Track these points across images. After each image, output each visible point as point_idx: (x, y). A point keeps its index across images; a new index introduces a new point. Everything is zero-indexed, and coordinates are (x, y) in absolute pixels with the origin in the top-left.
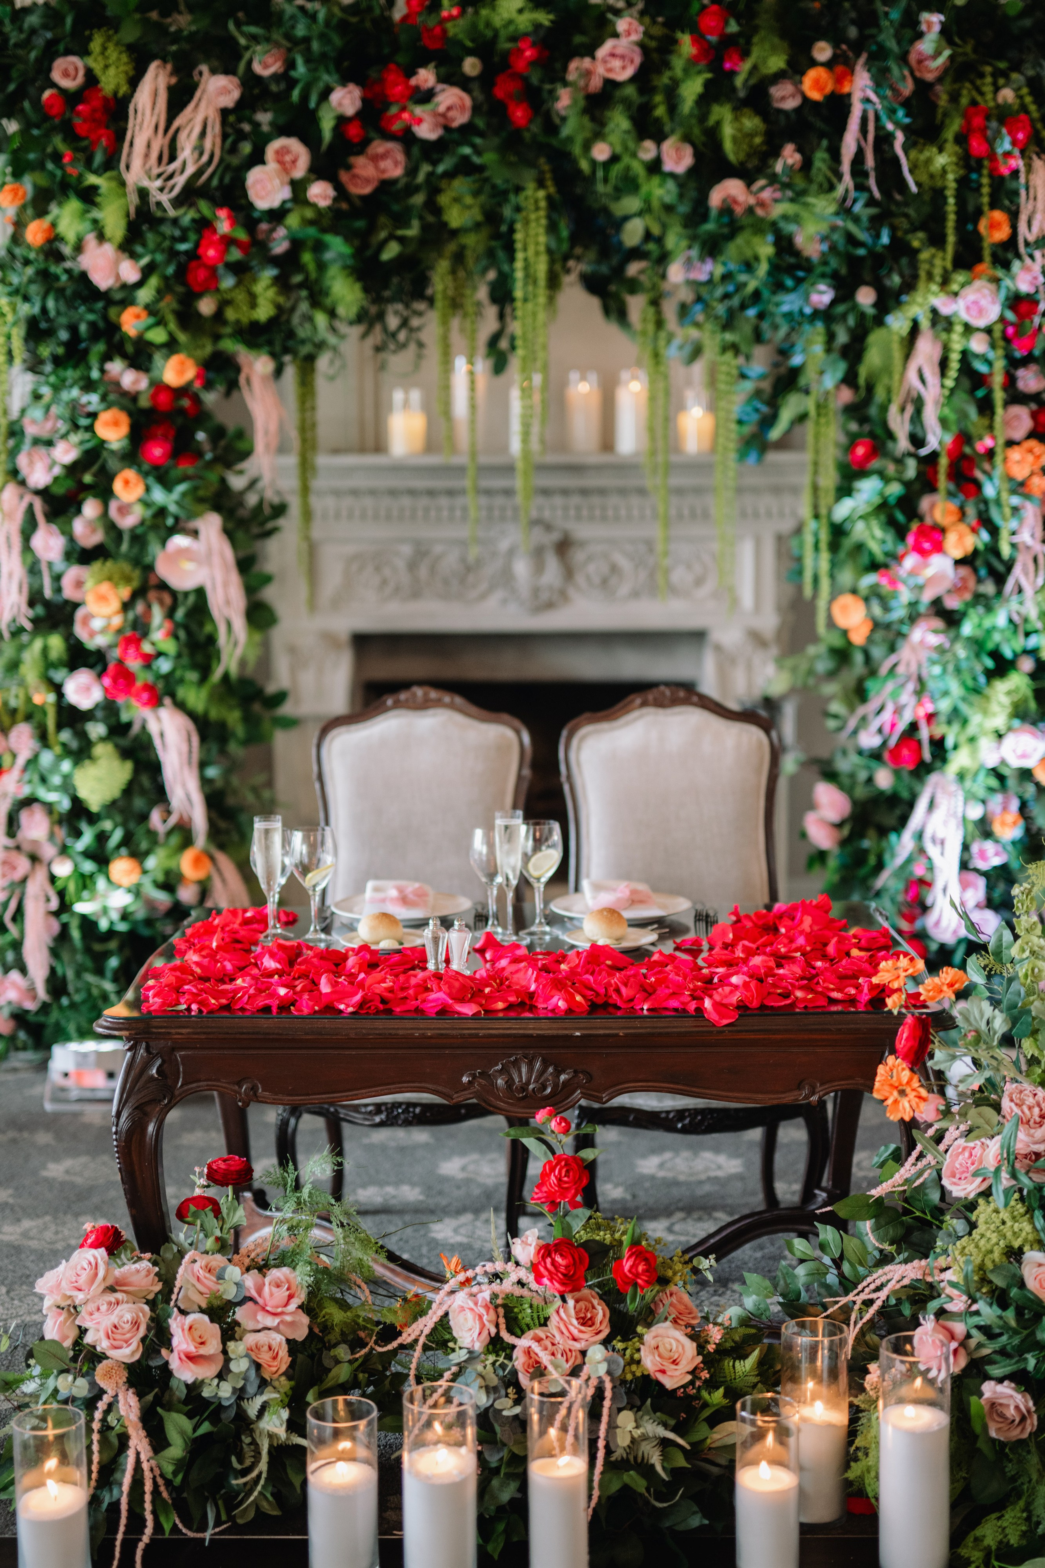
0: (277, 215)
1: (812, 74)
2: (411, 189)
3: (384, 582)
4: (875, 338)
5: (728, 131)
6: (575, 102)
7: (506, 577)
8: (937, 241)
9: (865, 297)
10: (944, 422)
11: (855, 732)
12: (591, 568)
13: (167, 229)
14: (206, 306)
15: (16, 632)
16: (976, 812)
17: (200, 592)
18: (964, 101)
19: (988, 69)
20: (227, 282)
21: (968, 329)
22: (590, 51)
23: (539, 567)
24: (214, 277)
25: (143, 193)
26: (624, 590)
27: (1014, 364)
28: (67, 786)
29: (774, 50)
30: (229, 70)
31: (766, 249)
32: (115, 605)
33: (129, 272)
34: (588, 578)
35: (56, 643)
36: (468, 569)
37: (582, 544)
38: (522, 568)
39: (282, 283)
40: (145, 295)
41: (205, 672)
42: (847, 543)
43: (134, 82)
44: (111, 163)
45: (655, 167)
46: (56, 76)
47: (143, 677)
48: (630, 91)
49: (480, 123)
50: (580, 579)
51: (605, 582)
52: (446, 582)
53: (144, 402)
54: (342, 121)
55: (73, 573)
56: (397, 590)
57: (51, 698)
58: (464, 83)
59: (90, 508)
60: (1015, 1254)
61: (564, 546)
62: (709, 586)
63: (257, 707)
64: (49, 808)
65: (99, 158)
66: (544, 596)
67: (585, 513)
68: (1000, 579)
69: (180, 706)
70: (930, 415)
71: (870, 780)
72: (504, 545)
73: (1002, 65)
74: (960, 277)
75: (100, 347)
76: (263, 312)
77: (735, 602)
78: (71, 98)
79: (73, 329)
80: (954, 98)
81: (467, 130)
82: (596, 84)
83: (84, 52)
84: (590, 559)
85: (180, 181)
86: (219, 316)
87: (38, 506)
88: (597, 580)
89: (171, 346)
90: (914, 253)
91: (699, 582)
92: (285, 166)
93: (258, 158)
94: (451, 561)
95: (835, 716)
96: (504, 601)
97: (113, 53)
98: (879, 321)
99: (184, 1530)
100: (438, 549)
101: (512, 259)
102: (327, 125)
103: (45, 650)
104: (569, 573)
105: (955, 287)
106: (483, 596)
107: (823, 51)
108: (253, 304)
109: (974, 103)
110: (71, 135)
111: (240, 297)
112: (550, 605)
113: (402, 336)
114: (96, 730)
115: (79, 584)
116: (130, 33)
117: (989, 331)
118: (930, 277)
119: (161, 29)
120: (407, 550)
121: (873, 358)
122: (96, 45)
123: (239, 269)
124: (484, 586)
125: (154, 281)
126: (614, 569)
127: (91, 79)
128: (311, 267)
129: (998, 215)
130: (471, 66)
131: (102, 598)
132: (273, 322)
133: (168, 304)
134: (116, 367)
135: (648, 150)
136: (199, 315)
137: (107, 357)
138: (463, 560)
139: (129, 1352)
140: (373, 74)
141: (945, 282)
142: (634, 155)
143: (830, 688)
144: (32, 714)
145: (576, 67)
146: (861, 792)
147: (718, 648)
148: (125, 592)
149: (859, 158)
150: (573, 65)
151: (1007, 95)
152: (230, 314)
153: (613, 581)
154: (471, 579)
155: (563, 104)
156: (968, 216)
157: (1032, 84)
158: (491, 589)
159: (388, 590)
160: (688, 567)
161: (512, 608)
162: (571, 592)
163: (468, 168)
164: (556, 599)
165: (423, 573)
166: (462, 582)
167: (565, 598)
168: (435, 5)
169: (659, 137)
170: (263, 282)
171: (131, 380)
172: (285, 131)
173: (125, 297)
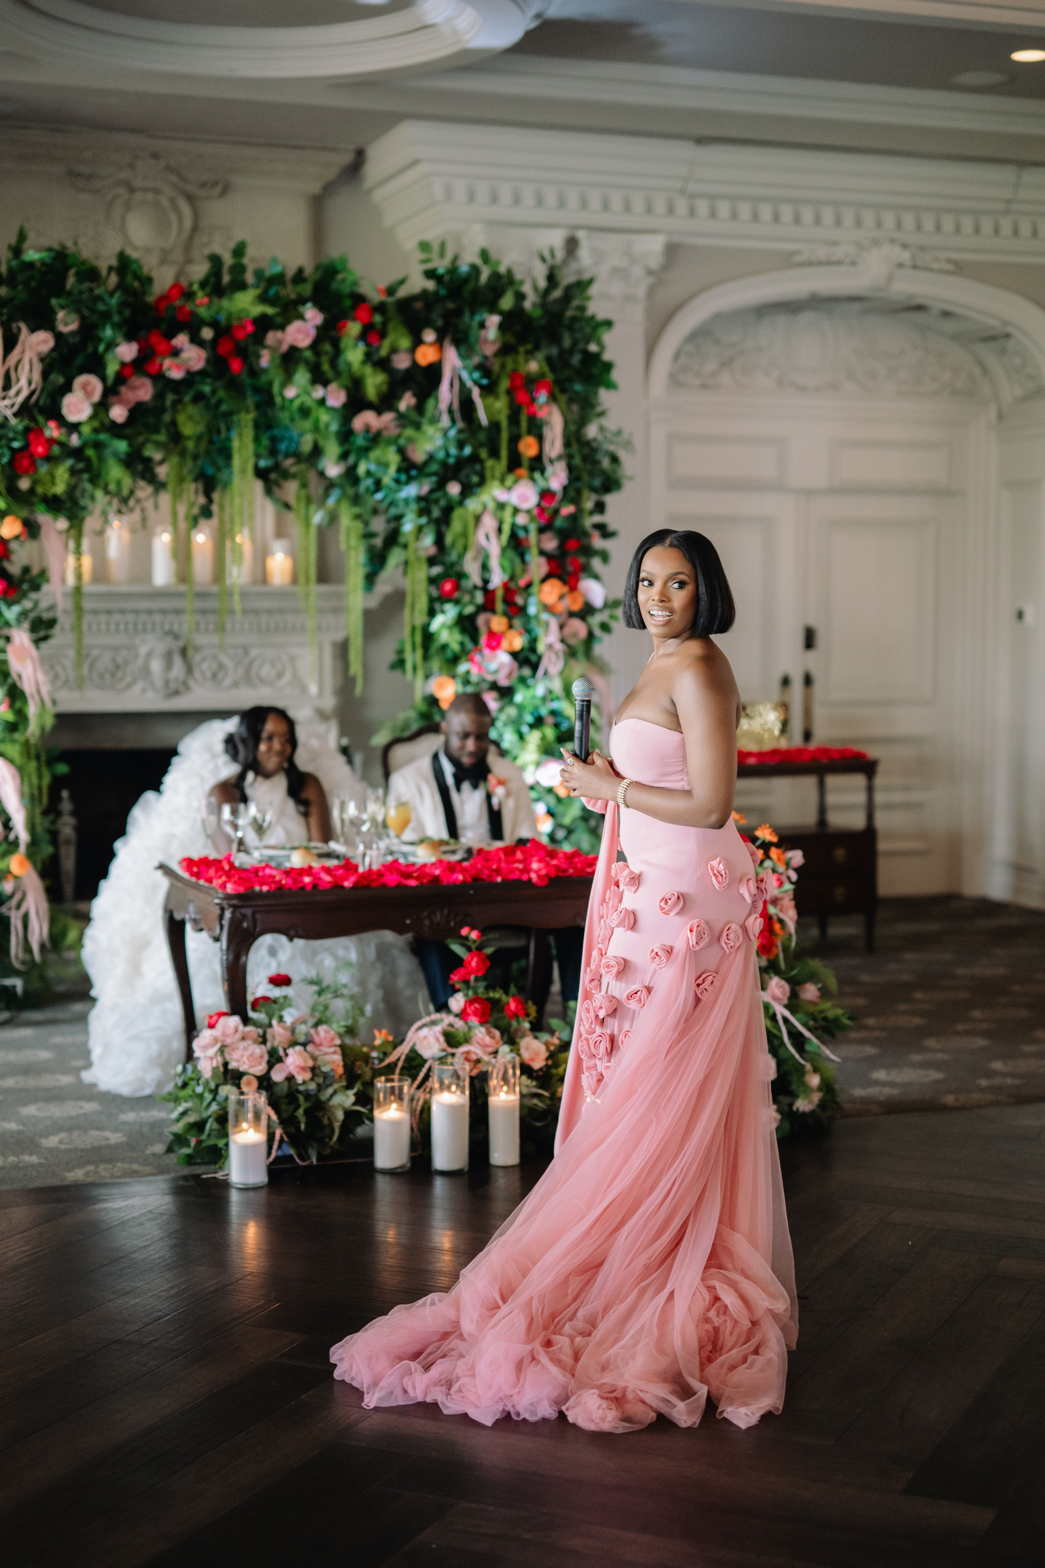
0: (80, 426)
1: (423, 349)
2: (159, 410)
4: (457, 514)
5: (369, 382)
6: (272, 360)
7: (146, 672)
8: (494, 453)
9: (454, 489)
10: (503, 568)
12: (205, 666)
14: (24, 484)
18: (509, 369)
19: (523, 349)
20: (41, 468)
21: (516, 511)
22: (283, 327)
23: (169, 665)
24: (33, 466)
26: (227, 682)
27: (542, 531)
30: (44, 329)
31: (394, 458)
34: (203, 673)
36: (118, 667)
37: (197, 649)
38: (156, 666)
39: (73, 469)
42: (436, 646)
45: (322, 402)
48: (308, 354)
49: (210, 370)
50: (197, 674)
51: (214, 676)
52: (101, 676)
54: (123, 365)
56: (66, 682)
58: (203, 344)
61: (186, 650)
62: (287, 678)
66: (173, 686)
67: (202, 626)
68: (535, 667)
69: (5, 757)
70: (494, 563)
72: (143, 650)
73: (531, 347)
74: (511, 478)
76: (59, 488)
77: (304, 689)
80: (503, 366)
81: (202, 373)
82: (284, 348)
84: (204, 659)
86: (32, 491)
88: (209, 674)
89: (8, 511)
90: (481, 462)
91: (280, 675)
92: (87, 394)
93: (69, 387)
94: (105, 661)
96: (144, 690)
98: (461, 503)
99: (298, 1160)
100: (95, 653)
102: (112, 369)
104: (189, 670)
105: (509, 484)
106: (128, 687)
107: (429, 336)
108: (55, 483)
109: (514, 370)
111: (47, 478)
112: (176, 693)
117: (528, 512)
118: (493, 477)
121: (455, 527)
123: (51, 461)
124: (129, 679)
126: (221, 666)
128: (94, 459)
129: (532, 440)
130: (207, 334)
135: (319, 392)
136: (18, 490)
138: (113, 660)
140: (147, 336)
141: (502, 481)
142: (308, 394)
145: (273, 336)
150: (271, 335)
151: (535, 366)
152: (40, 490)
153: (221, 675)
154: (120, 674)
155: (265, 360)
156: (515, 440)
157: (549, 360)
158: (134, 681)
159: (60, 683)
160: (273, 665)
161: (150, 694)
162: (192, 683)
163: (199, 397)
164: (181, 688)
165: (85, 670)
166: (113, 676)
167: (187, 688)
168: (190, 295)
169: (325, 383)
170: (63, 468)
172: (89, 370)
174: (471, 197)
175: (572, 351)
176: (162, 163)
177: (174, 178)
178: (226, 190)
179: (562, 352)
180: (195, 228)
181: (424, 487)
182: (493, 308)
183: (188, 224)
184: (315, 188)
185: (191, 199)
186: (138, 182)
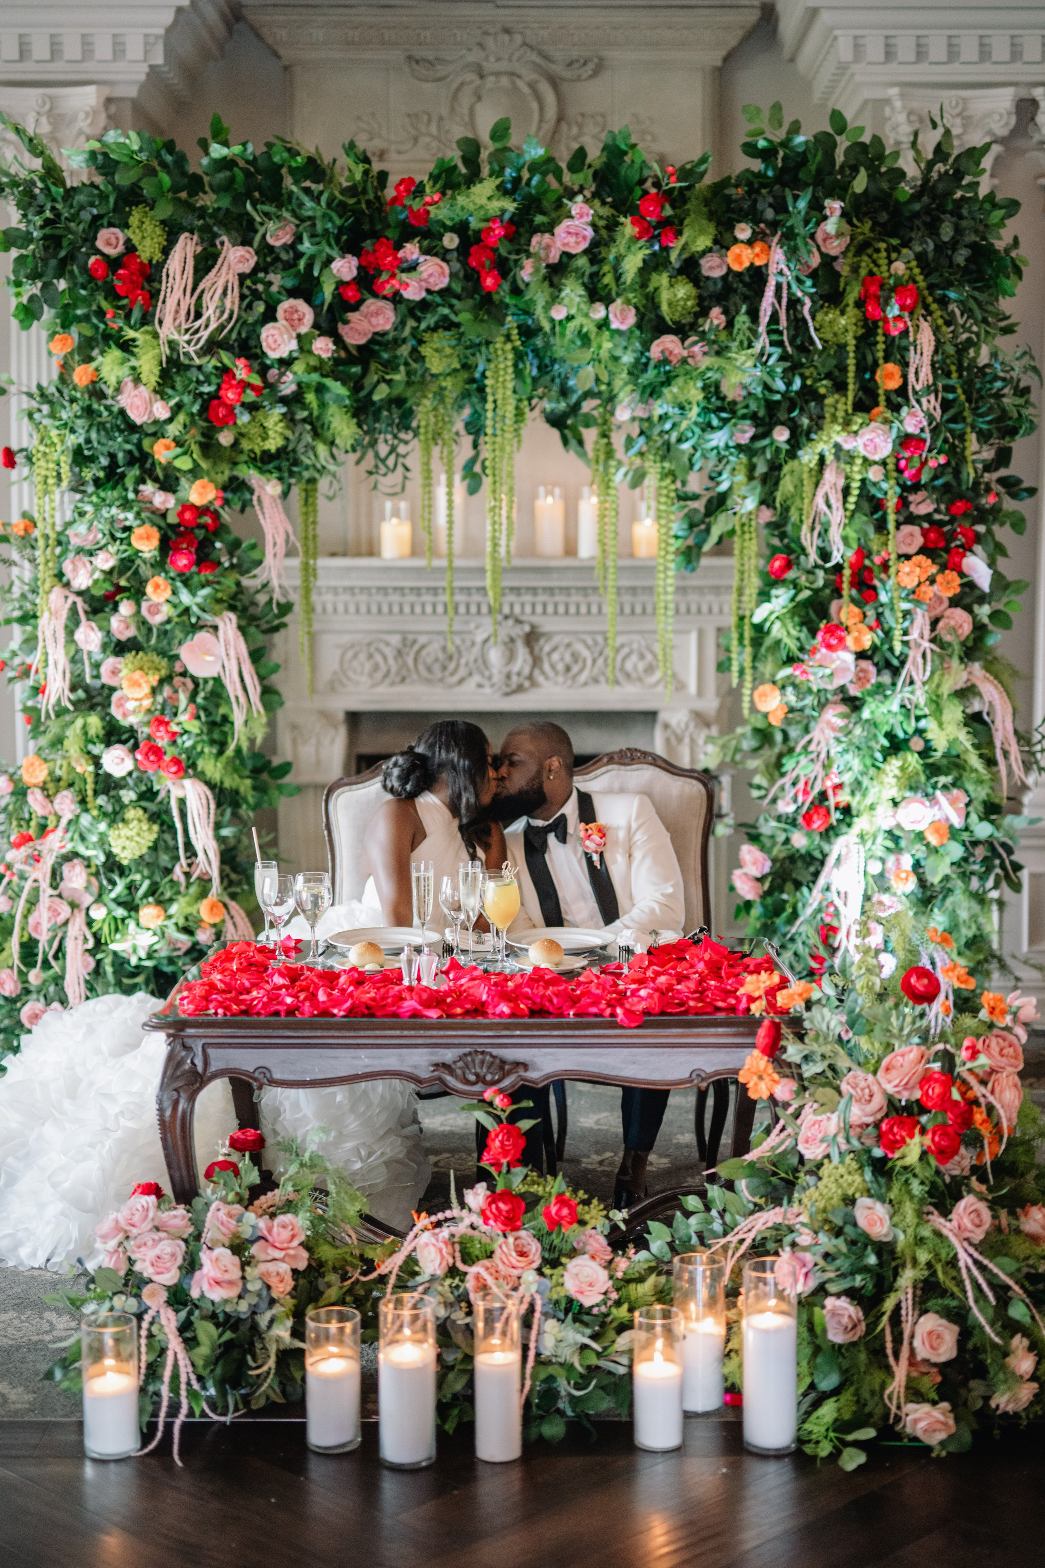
0: (286, 363)
1: (736, 249)
2: (398, 342)
3: (376, 667)
4: (790, 469)
5: (665, 297)
6: (537, 270)
7: (483, 664)
8: (840, 387)
9: (781, 435)
10: (845, 540)
11: (774, 801)
12: (555, 656)
13: (194, 374)
14: (225, 438)
15: (60, 712)
16: (875, 868)
17: (217, 680)
18: (863, 272)
19: (882, 246)
20: (244, 418)
21: (867, 462)
22: (549, 228)
23: (511, 657)
24: (231, 416)
25: (172, 345)
26: (583, 677)
27: (907, 490)
28: (103, 844)
29: (702, 232)
30: (246, 242)
31: (695, 393)
32: (146, 690)
33: (161, 411)
34: (553, 667)
35: (95, 722)
36: (450, 657)
37: (549, 636)
38: (495, 656)
39: (289, 419)
40: (173, 429)
41: (222, 746)
42: (768, 642)
43: (166, 252)
44: (146, 319)
45: (604, 324)
46: (100, 244)
47: (170, 752)
48: (582, 262)
49: (457, 287)
50: (546, 667)
51: (568, 669)
52: (429, 669)
53: (172, 519)
54: (341, 285)
55: (110, 662)
56: (387, 675)
57: (91, 768)
58: (444, 255)
59: (126, 608)
60: (850, 1201)
61: (532, 638)
62: (659, 672)
63: (265, 776)
64: (88, 862)
65: (136, 314)
66: (515, 681)
67: (551, 608)
68: (896, 672)
69: (200, 776)
70: (835, 534)
71: (787, 841)
72: (479, 638)
73: (895, 242)
74: (858, 419)
75: (135, 472)
76: (273, 444)
77: (681, 686)
78: (113, 264)
79: (112, 456)
80: (855, 269)
81: (445, 293)
82: (554, 257)
83: (126, 226)
84: (555, 649)
85: (205, 334)
86: (236, 446)
87: (81, 605)
88: (560, 667)
89: (195, 473)
90: (820, 398)
91: (650, 670)
92: (292, 322)
93: (270, 316)
94: (434, 650)
95: (759, 787)
96: (480, 686)
97: (148, 226)
98: (792, 454)
99: (211, 1414)
101: (484, 400)
102: (328, 290)
103: (85, 728)
104: (536, 661)
105: (855, 428)
106: (462, 681)
107: (743, 232)
108: (265, 435)
109: (871, 273)
110: (112, 294)
111: (255, 431)
112: (520, 689)
113: (391, 462)
114: (128, 796)
115: (115, 672)
116: (164, 210)
117: (884, 463)
118: (835, 418)
119: (190, 207)
120: (395, 640)
121: (787, 485)
122: (134, 220)
123: (252, 408)
124: (462, 672)
125: (181, 418)
126: (575, 657)
127: (131, 248)
128: (314, 405)
129: (891, 367)
130: (451, 241)
131: (136, 684)
132: (282, 452)
133: (193, 437)
134: (148, 488)
135: (599, 312)
136: (219, 445)
137: (141, 481)
138: (444, 649)
139: (171, 1277)
140: (368, 245)
141: (847, 423)
142: (586, 315)
143: (753, 764)
144: (74, 782)
145: (537, 241)
146: (778, 851)
147: (666, 726)
148: (154, 679)
149: (774, 318)
150: (535, 239)
151: (899, 267)
152: (245, 445)
153: (575, 669)
154: (452, 666)
155: (527, 272)
156: (867, 367)
157: (920, 258)
158: (470, 674)
159: (379, 675)
160: (642, 657)
161: (487, 690)
162: (540, 679)
163: (447, 325)
164: (527, 684)
165: (410, 661)
166: (444, 668)
167: (534, 684)
168: (419, 191)
169: (608, 301)
170: (274, 418)
171: (161, 500)
172: (293, 293)
173: (157, 430)
174: (890, 54)
175: (954, 244)
176: (518, 39)
177: (534, 57)
178: (599, 69)
179: (940, 248)
180: (561, 118)
181: (745, 432)
182: (840, 190)
183: (551, 112)
184: (715, 58)
185: (554, 82)
186: (490, 65)
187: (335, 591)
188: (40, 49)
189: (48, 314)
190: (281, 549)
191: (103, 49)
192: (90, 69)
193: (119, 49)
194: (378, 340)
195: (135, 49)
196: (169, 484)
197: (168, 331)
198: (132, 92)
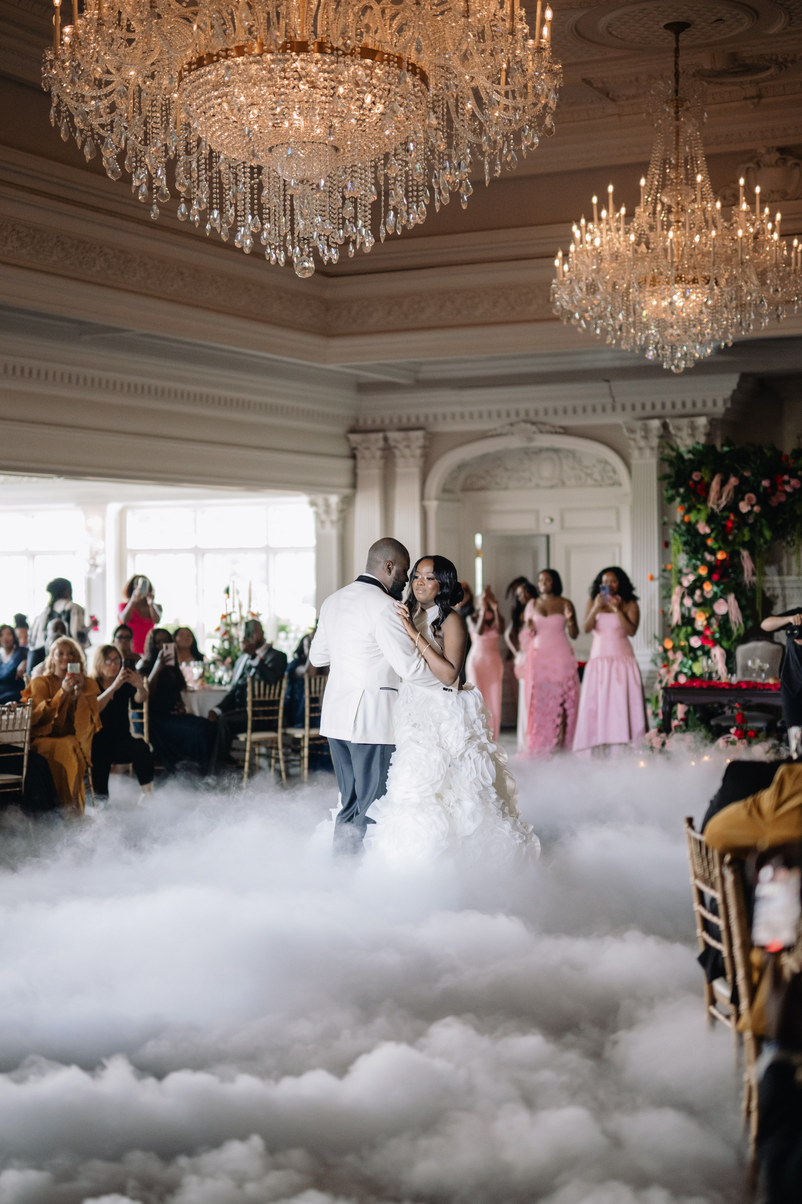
0: (748, 514)
2: (788, 505)
13: (719, 518)
14: (730, 538)
15: (679, 626)
17: (727, 615)
20: (736, 531)
24: (732, 530)
25: (713, 509)
28: (690, 668)
32: (705, 619)
33: (709, 530)
35: (689, 629)
39: (751, 531)
40: (713, 535)
43: (712, 479)
44: (705, 501)
46: (694, 477)
47: (712, 638)
53: (713, 564)
55: (694, 610)
57: (687, 644)
59: (698, 592)
64: (686, 674)
65: (702, 500)
69: (722, 646)
75: (702, 549)
76: (747, 539)
78: (696, 483)
79: (696, 544)
81: (800, 489)
83: (700, 471)
86: (734, 539)
87: (686, 591)
89: (720, 549)
92: (750, 500)
97: (707, 471)
102: (761, 490)
103: (686, 631)
108: (744, 536)
110: (696, 494)
111: (740, 535)
114: (699, 653)
115: (696, 613)
116: (712, 466)
119: (720, 465)
122: (703, 470)
123: (739, 528)
125: (716, 532)
127: (702, 478)
128: (759, 527)
131: (701, 617)
132: (749, 541)
133: (720, 538)
134: (706, 554)
136: (728, 540)
137: (704, 552)
144: (682, 649)
148: (707, 615)
152: (737, 540)
170: (746, 531)
171: (708, 557)
172: (751, 491)
173: (707, 536)
187: (792, 588)
188: (689, 405)
189: (678, 500)
190: (750, 573)
191: (710, 404)
192: (705, 410)
193: (715, 403)
194: (781, 504)
195: (720, 403)
196: (713, 552)
197: (710, 504)
198: (720, 416)
